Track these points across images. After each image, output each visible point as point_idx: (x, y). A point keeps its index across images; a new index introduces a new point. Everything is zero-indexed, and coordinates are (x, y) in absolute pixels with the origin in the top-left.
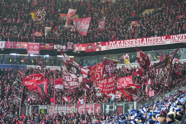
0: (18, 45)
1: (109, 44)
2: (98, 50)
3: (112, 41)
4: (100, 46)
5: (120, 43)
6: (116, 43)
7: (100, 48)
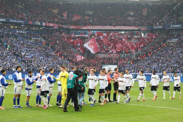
0: (50, 24)
1: (87, 27)
2: (82, 29)
3: (88, 25)
4: (83, 27)
5: (92, 27)
6: (90, 27)
7: (83, 28)
